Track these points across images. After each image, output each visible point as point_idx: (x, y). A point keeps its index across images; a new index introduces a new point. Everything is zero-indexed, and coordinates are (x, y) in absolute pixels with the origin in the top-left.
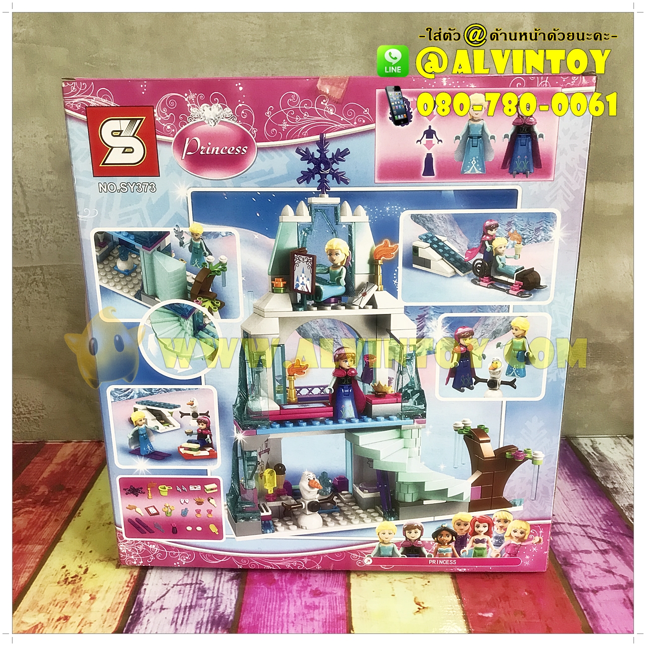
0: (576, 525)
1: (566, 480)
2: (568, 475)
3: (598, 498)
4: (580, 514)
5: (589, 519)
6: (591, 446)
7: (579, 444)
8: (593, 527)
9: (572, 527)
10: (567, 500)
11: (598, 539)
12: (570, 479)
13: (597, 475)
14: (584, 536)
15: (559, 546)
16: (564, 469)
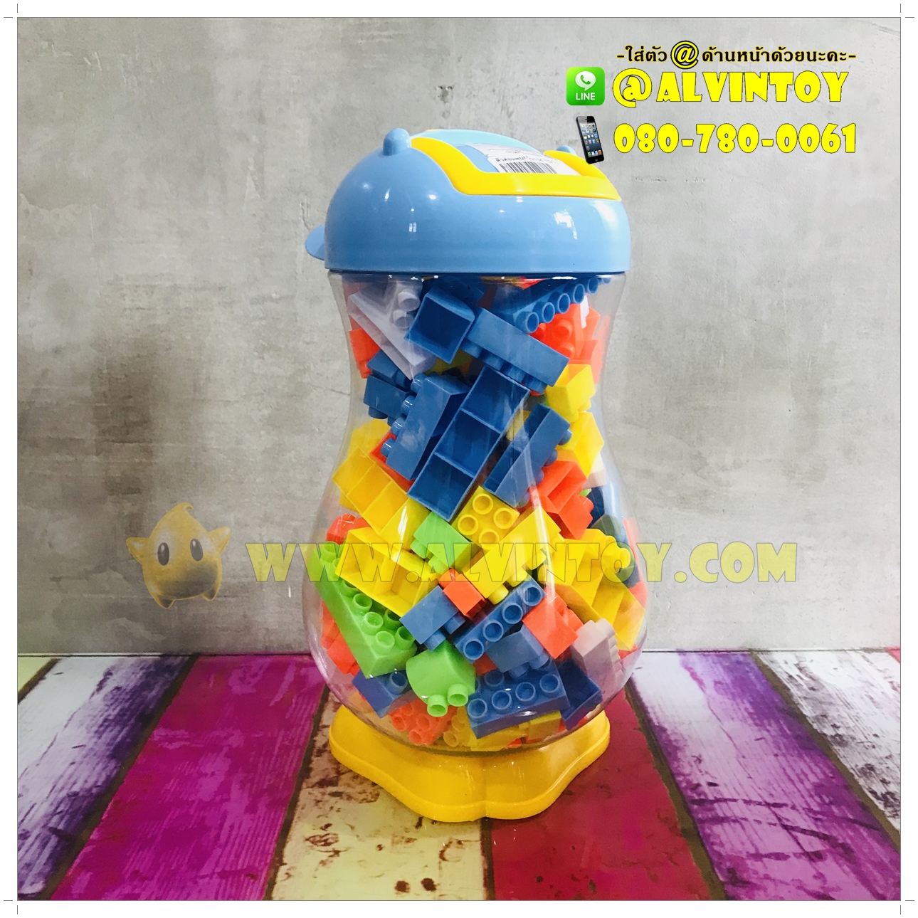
0: (760, 804)
1: (746, 721)
2: (750, 713)
3: (806, 754)
4: (769, 784)
5: (787, 791)
6: (795, 665)
7: (772, 662)
8: (793, 807)
9: (752, 807)
10: (744, 757)
11: (804, 831)
12: (754, 720)
13: (805, 713)
14: (775, 825)
15: (722, 844)
16: (743, 703)
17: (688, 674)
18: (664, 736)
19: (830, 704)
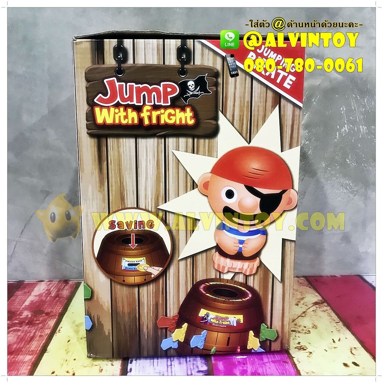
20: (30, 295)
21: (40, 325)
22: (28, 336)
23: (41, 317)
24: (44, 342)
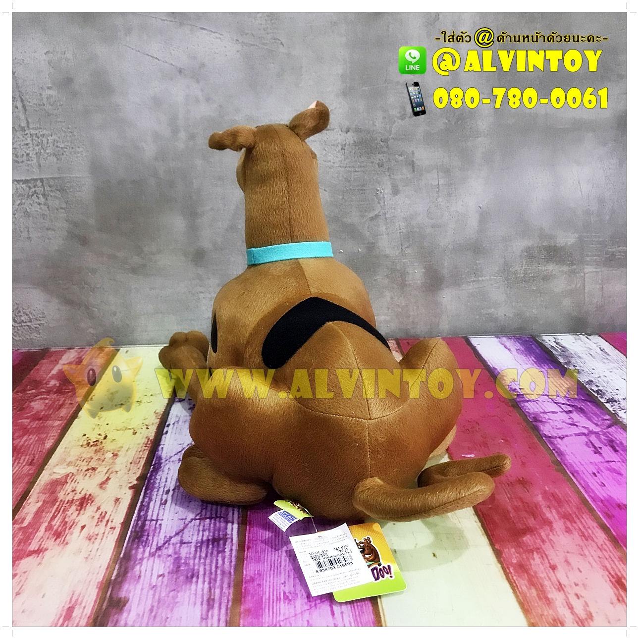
17: (503, 346)
18: (496, 372)
19: (572, 357)
20: (58, 364)
21: (70, 394)
22: (56, 403)
23: (71, 386)
24: (74, 409)
